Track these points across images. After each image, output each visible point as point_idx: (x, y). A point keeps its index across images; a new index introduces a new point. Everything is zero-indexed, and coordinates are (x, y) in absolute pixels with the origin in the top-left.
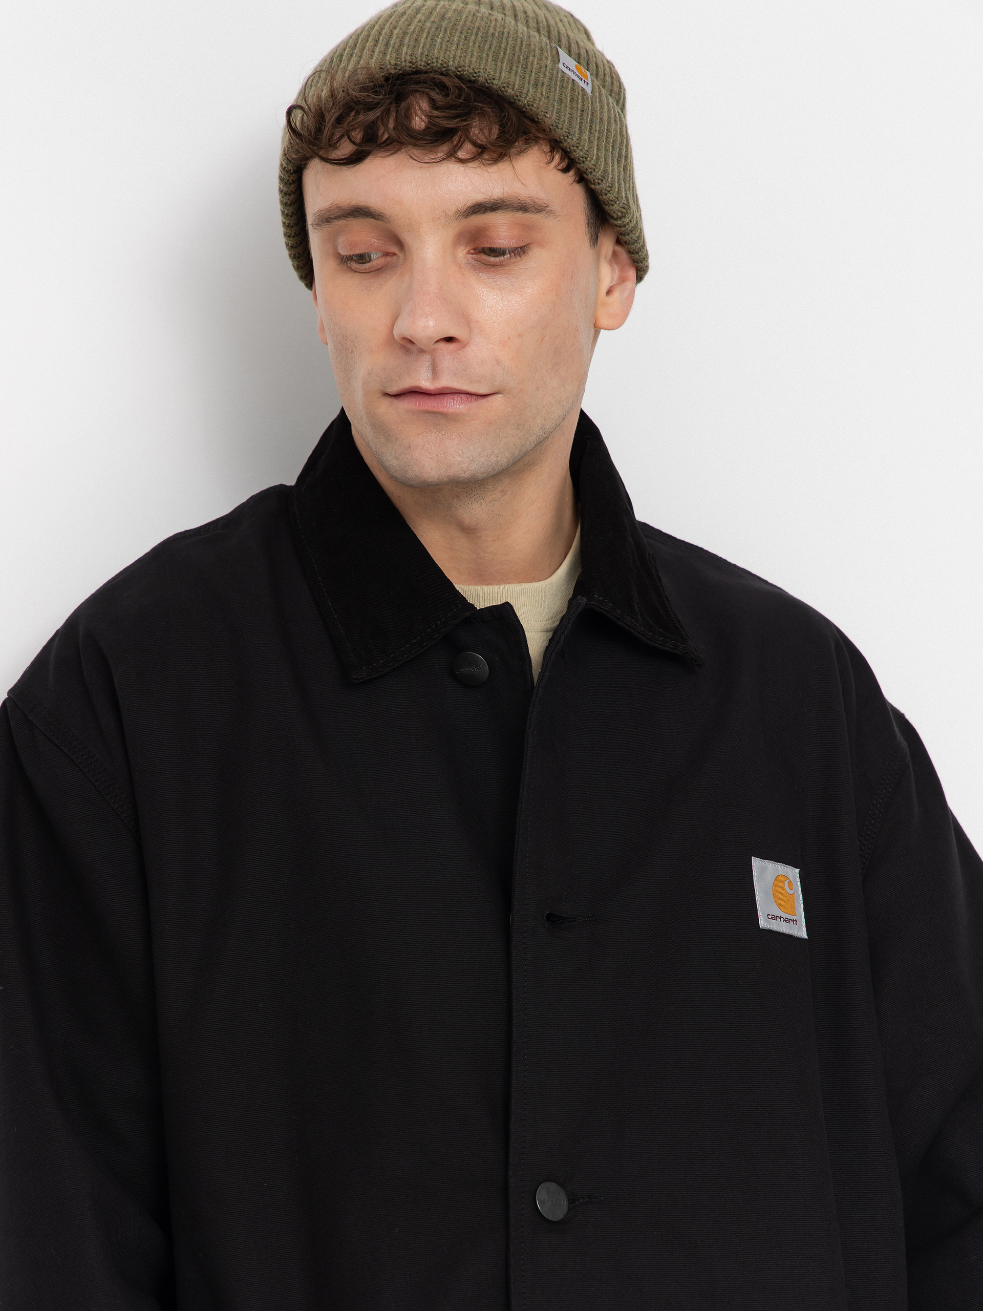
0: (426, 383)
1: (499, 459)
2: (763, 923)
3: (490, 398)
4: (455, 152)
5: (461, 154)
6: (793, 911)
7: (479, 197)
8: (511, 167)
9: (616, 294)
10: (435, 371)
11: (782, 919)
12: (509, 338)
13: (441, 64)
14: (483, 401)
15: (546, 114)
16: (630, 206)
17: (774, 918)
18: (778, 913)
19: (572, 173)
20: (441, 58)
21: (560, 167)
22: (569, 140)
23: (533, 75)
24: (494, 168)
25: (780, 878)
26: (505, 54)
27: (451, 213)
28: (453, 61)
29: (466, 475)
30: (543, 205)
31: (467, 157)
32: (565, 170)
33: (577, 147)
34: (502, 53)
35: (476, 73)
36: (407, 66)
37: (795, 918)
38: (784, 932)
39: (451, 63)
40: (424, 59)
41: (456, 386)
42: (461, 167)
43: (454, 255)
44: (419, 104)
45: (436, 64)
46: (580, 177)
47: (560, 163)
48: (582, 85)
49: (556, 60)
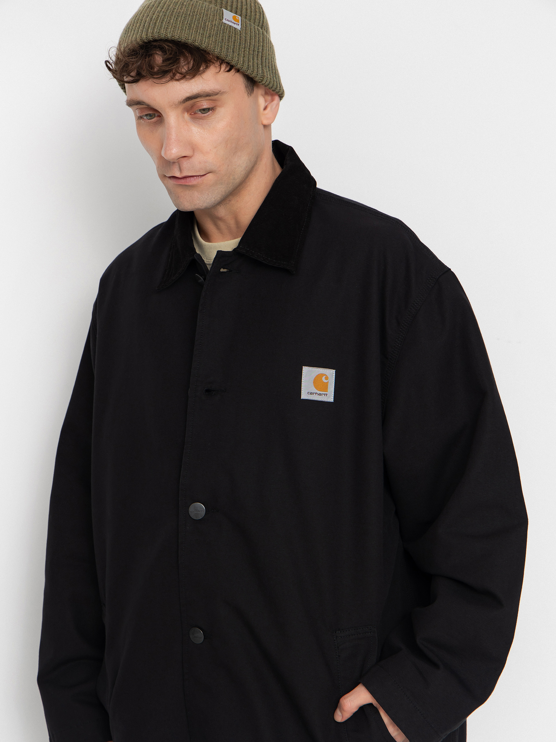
0: (178, 175)
1: (216, 199)
2: (303, 397)
3: (206, 176)
4: (174, 77)
5: (177, 77)
7: (188, 95)
8: (201, 78)
9: (269, 109)
10: (181, 170)
11: (317, 394)
12: (210, 150)
13: (165, 36)
14: (204, 177)
15: (214, 50)
17: (311, 393)
18: (315, 391)
19: (233, 70)
22: (227, 59)
23: (208, 32)
24: (193, 80)
25: (320, 375)
27: (177, 103)
30: (218, 92)
31: (180, 78)
32: (229, 71)
33: (232, 61)
35: (180, 38)
36: (151, 38)
37: (326, 393)
39: (169, 35)
40: (157, 35)
41: (190, 174)
42: (178, 83)
43: (183, 117)
44: (159, 59)
45: (163, 36)
46: (238, 71)
47: (226, 68)
48: (235, 26)
49: (222, 18)
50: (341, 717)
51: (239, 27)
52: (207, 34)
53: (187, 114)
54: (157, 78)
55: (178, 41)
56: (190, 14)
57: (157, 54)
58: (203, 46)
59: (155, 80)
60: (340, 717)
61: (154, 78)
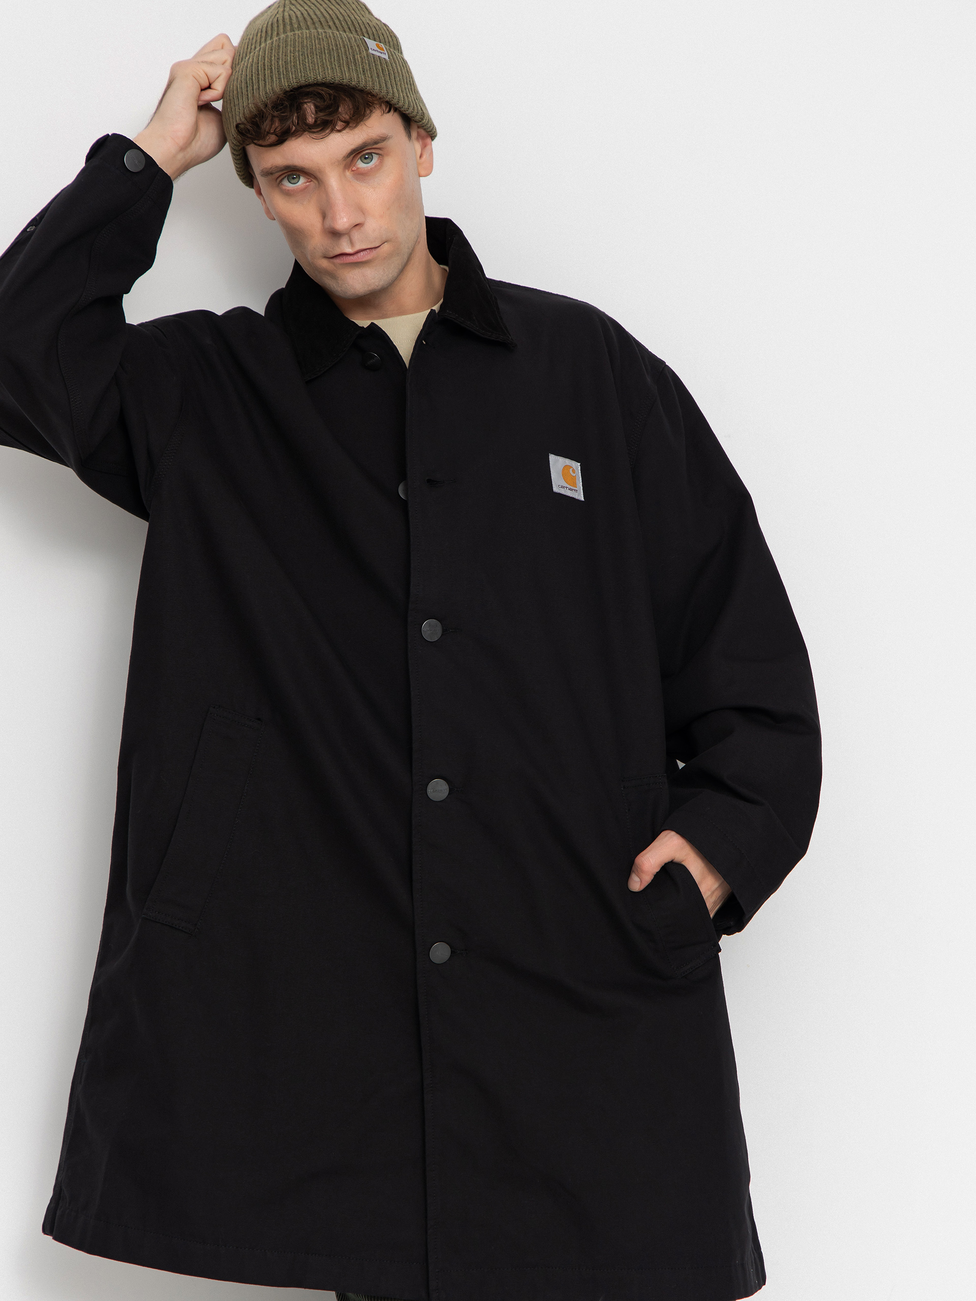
0: (349, 250)
2: (555, 489)
3: (381, 247)
4: (335, 127)
5: (338, 128)
6: (575, 484)
7: (353, 147)
8: (364, 124)
9: (424, 156)
10: (352, 243)
11: (568, 488)
14: (378, 249)
16: (423, 114)
17: (563, 487)
18: (565, 485)
19: (392, 110)
20: (313, 76)
21: (387, 111)
22: (388, 97)
25: (567, 467)
26: (343, 60)
27: (340, 159)
28: (320, 76)
29: (379, 287)
30: (385, 137)
32: (389, 111)
34: (341, 61)
36: (295, 85)
37: (576, 489)
38: (569, 495)
39: (319, 78)
40: (303, 79)
41: (364, 247)
42: (339, 134)
43: (345, 176)
44: (310, 109)
45: (311, 81)
46: (396, 110)
47: (386, 108)
48: (383, 56)
49: (367, 47)
50: (639, 883)
51: (386, 57)
52: (361, 70)
53: (348, 171)
54: (318, 132)
55: (331, 84)
56: (333, 49)
57: (306, 103)
58: (361, 85)
59: (314, 136)
60: (637, 884)
61: (314, 132)
